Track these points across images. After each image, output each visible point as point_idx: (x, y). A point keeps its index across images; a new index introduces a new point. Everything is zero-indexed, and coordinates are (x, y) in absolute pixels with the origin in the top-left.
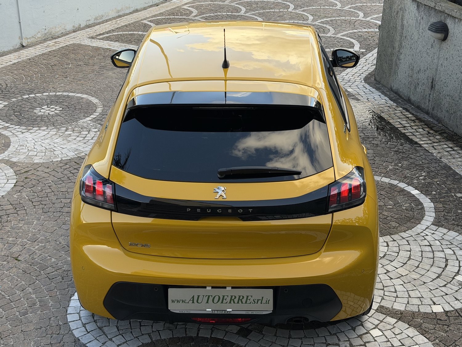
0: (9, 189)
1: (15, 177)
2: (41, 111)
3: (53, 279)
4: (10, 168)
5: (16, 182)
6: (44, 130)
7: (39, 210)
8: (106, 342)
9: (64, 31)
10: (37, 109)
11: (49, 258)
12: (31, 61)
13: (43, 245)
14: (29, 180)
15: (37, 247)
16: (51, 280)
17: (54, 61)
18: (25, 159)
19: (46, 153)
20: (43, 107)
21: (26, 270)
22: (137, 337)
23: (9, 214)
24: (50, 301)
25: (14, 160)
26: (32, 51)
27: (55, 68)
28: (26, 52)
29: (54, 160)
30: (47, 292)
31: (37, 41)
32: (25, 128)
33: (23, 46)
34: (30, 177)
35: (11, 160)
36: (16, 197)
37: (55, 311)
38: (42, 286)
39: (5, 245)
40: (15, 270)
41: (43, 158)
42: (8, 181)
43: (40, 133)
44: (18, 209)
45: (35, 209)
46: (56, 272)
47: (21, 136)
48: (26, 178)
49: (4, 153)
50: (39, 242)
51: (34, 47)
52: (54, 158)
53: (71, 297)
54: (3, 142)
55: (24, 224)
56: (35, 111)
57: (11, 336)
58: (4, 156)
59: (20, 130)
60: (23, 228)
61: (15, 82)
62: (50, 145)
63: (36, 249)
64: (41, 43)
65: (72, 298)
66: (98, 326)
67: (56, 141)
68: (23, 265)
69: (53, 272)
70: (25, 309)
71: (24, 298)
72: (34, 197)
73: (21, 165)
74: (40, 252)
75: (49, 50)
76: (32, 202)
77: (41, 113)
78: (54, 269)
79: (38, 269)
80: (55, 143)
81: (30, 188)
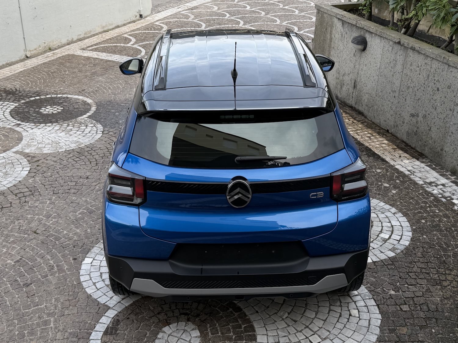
0: (24, 176)
1: (29, 165)
2: (46, 110)
3: (67, 248)
4: (24, 158)
5: (30, 169)
6: (49, 126)
7: (50, 192)
9: (60, 44)
10: (42, 109)
11: (61, 230)
12: (35, 70)
13: (56, 220)
14: (40, 167)
15: (51, 222)
16: (65, 249)
17: (53, 69)
18: (36, 151)
19: (53, 145)
20: (47, 107)
21: (44, 241)
23: (26, 196)
24: (65, 265)
25: (27, 151)
26: (35, 61)
27: (55, 75)
28: (30, 62)
29: (60, 151)
30: (62, 258)
31: (38, 53)
32: (34, 124)
33: (27, 57)
34: (41, 165)
35: (25, 151)
36: (31, 181)
37: (69, 273)
38: (58, 254)
39: (25, 221)
40: (34, 241)
41: (50, 149)
42: (23, 168)
43: (46, 129)
44: (33, 192)
45: (47, 191)
46: (68, 242)
47: (31, 131)
48: (38, 166)
49: (18, 145)
50: (52, 218)
51: (36, 58)
52: (59, 149)
54: (17, 136)
55: (39, 204)
56: (41, 110)
57: (36, 295)
58: (19, 148)
59: (30, 126)
60: (39, 207)
61: (23, 87)
62: (55, 138)
63: (51, 224)
64: (41, 54)
67: (61, 135)
68: (41, 237)
69: (66, 242)
70: (46, 272)
71: (44, 264)
72: (45, 181)
73: (33, 155)
74: (54, 226)
75: (49, 59)
76: (45, 186)
77: (46, 112)
78: (66, 239)
79: (54, 240)
80: (59, 137)
81: (42, 174)
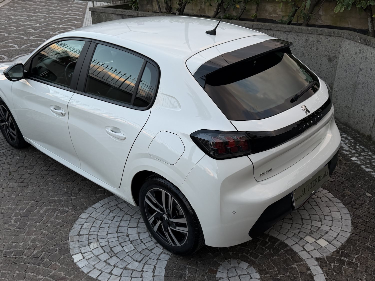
3: (41, 257)
8: (142, 275)
11: (14, 244)
16: (40, 258)
22: (158, 259)
24: (60, 273)
30: (48, 268)
37: (73, 277)
38: (38, 266)
46: (36, 251)
53: (73, 262)
65: (75, 261)
66: (121, 268)
69: (33, 252)
78: (30, 249)
79: (17, 256)
